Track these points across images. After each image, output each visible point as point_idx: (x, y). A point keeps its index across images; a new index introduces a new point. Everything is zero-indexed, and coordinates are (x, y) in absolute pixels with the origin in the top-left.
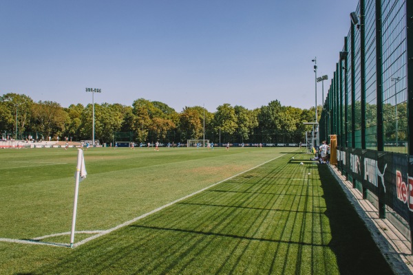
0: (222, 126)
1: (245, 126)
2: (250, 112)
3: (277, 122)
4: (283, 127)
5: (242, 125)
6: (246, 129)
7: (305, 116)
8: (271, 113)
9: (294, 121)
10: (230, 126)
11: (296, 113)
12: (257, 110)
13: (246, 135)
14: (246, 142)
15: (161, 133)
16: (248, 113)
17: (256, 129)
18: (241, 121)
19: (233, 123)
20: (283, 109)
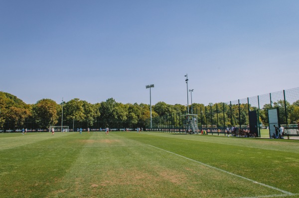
0: (73, 115)
1: (91, 116)
2: (93, 105)
3: (115, 113)
4: (118, 117)
5: (89, 115)
6: (92, 118)
7: (131, 110)
8: (109, 106)
9: (125, 113)
10: (80, 116)
11: (125, 108)
12: (98, 104)
13: (92, 123)
14: (91, 128)
15: (20, 120)
16: (92, 106)
17: (98, 118)
18: (87, 112)
19: (82, 113)
20: (117, 104)
